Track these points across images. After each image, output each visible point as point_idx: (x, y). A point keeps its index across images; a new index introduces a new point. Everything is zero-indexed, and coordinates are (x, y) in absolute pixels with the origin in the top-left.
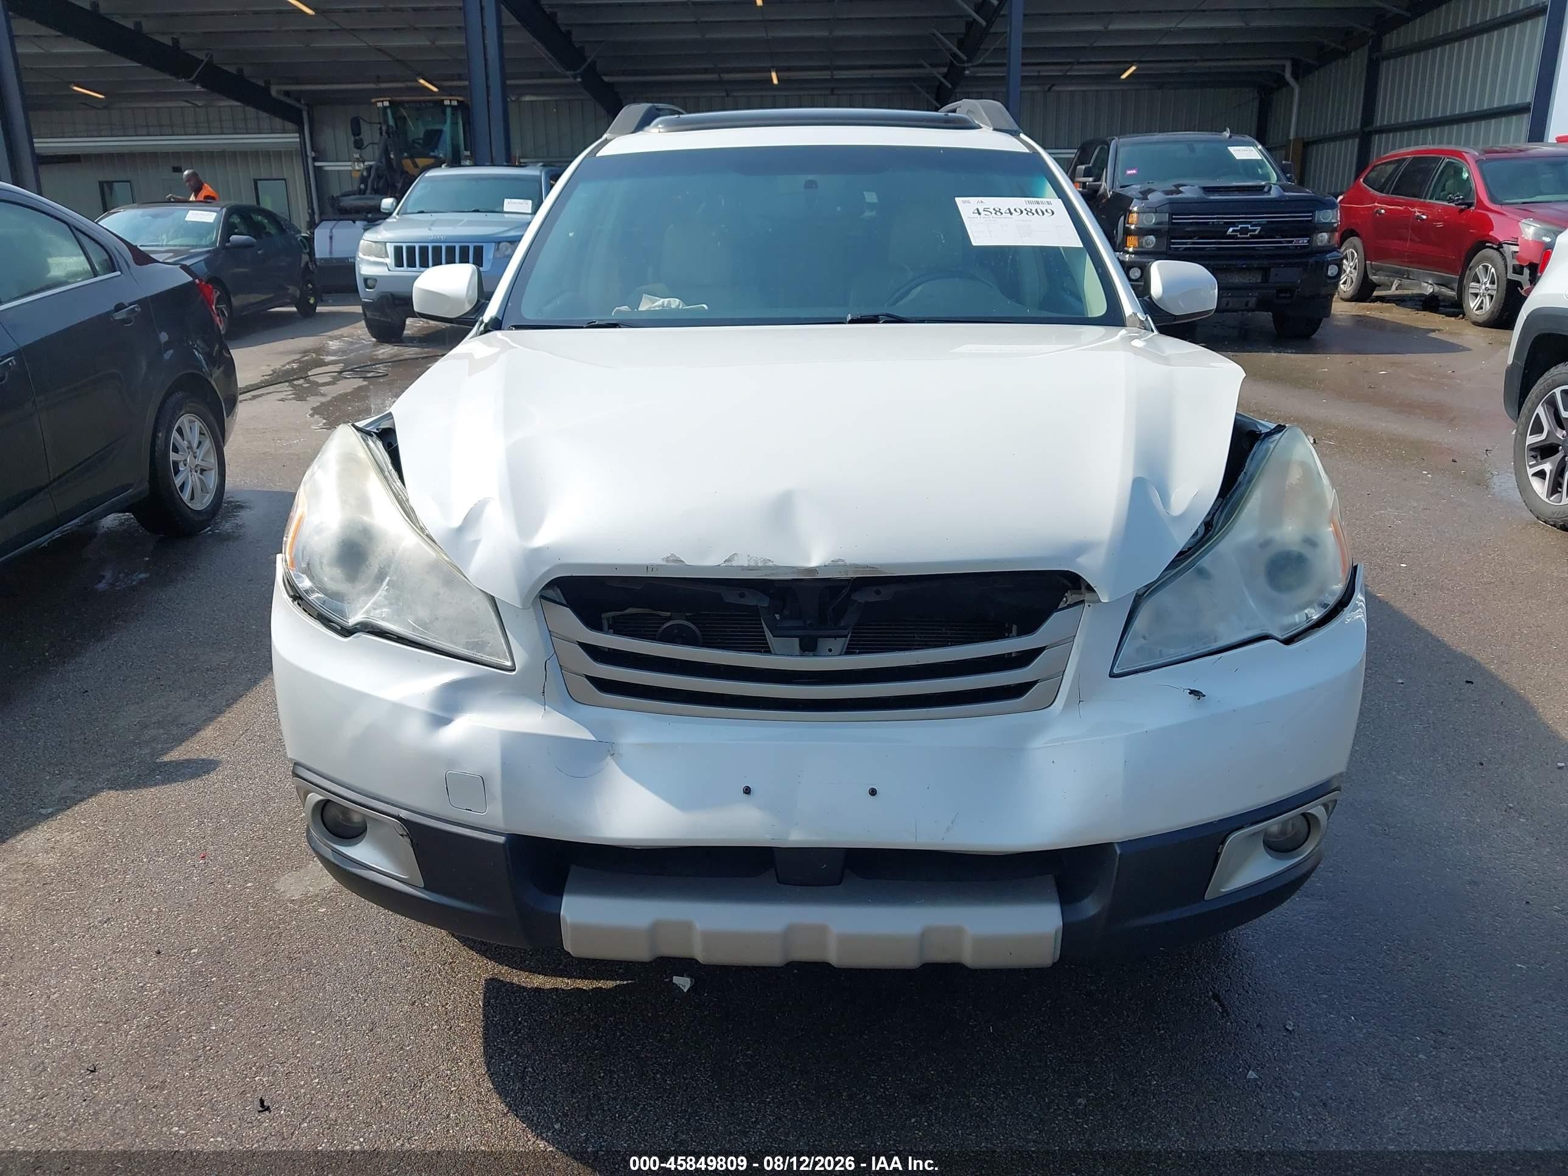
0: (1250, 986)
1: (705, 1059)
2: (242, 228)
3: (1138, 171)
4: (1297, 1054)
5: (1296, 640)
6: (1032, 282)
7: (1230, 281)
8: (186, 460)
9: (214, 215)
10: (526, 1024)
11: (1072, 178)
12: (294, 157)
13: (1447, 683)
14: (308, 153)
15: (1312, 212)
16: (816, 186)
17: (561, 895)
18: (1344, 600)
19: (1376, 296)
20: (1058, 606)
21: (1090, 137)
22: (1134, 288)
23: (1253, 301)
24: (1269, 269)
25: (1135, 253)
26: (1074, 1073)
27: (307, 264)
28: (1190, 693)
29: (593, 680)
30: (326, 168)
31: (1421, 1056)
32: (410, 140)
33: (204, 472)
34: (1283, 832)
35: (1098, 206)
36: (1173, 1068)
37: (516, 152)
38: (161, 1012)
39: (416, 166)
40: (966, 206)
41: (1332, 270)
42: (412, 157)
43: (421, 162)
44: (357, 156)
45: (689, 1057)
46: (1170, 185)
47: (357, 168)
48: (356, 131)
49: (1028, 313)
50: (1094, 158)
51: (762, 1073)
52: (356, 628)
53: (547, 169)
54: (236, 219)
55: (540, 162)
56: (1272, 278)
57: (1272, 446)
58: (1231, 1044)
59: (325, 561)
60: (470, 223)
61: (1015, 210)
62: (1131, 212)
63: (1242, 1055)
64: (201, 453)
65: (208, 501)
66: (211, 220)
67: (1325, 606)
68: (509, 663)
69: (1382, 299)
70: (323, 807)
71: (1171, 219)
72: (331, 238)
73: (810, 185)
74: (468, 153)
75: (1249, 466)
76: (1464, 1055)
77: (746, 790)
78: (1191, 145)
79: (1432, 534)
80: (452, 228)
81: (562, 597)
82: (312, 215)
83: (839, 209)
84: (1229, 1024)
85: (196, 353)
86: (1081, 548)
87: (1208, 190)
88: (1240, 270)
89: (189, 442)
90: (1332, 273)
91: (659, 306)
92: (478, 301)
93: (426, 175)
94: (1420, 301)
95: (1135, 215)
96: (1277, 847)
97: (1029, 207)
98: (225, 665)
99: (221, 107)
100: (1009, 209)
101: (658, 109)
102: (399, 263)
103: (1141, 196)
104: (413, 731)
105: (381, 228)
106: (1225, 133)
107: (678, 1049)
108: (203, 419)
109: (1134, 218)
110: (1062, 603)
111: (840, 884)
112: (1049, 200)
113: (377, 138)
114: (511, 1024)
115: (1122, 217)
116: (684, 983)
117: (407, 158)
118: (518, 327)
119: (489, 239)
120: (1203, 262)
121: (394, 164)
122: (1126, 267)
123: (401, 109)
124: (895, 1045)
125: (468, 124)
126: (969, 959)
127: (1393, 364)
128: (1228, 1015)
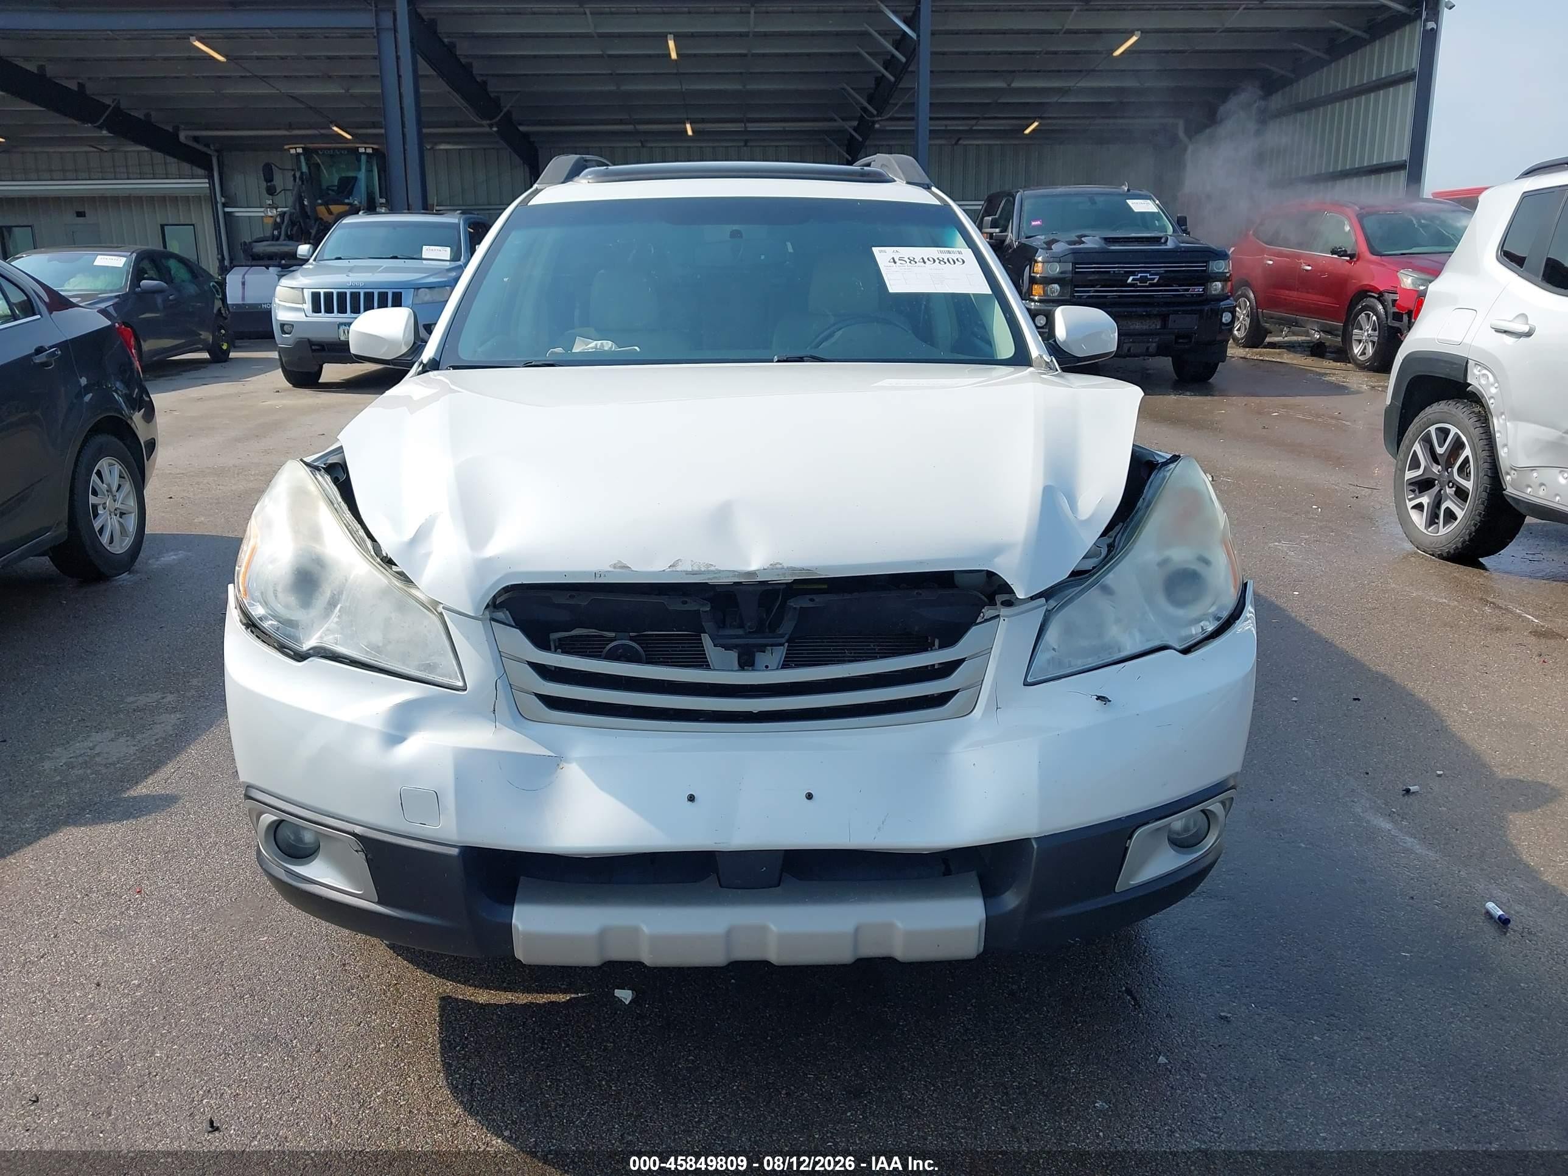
0: (1159, 980)
1: (647, 1065)
2: (152, 273)
3: (1043, 222)
4: (1203, 1040)
5: (1192, 650)
6: (945, 327)
7: (1132, 327)
8: (105, 503)
9: (124, 259)
10: (472, 1039)
11: (980, 227)
12: (203, 203)
13: (1336, 700)
14: (218, 199)
15: (1206, 262)
16: (741, 236)
17: (512, 904)
18: (1235, 614)
19: (1269, 343)
20: (976, 621)
21: (995, 189)
22: (1041, 334)
23: (1153, 347)
24: (1169, 315)
25: (1040, 301)
26: (999, 1065)
27: (219, 310)
28: (1097, 699)
29: (541, 697)
30: (237, 214)
31: (1315, 1038)
32: (324, 186)
33: (123, 516)
34: (1186, 829)
35: (1005, 256)
36: (1090, 1057)
37: (432, 199)
38: (104, 1042)
39: (330, 212)
40: (883, 255)
41: (1226, 318)
42: (326, 204)
43: (336, 209)
44: (270, 202)
45: (633, 1064)
46: (1073, 236)
47: (270, 214)
48: (269, 178)
49: (942, 355)
50: (1000, 209)
51: (703, 1076)
52: (309, 654)
53: (464, 216)
54: (146, 264)
55: (457, 210)
56: (1170, 324)
57: (1168, 474)
58: (1143, 1034)
59: (279, 589)
60: (388, 270)
61: (928, 259)
62: (1036, 262)
63: (1153, 1042)
64: (120, 496)
65: (127, 544)
66: (121, 265)
67: (1218, 619)
68: (460, 684)
69: (1273, 345)
70: (275, 827)
71: (1074, 268)
72: (243, 284)
73: (735, 234)
74: (383, 201)
75: (1147, 492)
76: (1355, 1035)
77: (691, 797)
78: (1091, 198)
79: (1322, 564)
80: (371, 274)
81: (511, 619)
82: (222, 260)
83: (763, 257)
84: (1140, 1015)
85: (116, 396)
86: (998, 550)
87: (1108, 240)
88: (1141, 317)
89: (109, 485)
90: (1226, 320)
91: (592, 348)
92: (414, 343)
93: (344, 222)
94: (1309, 347)
95: (1040, 265)
96: (1180, 843)
97: (941, 256)
98: (152, 706)
99: (128, 151)
100: (923, 259)
101: (586, 161)
102: (316, 309)
103: (1045, 246)
104: (369, 749)
105: (298, 274)
106: (1123, 187)
107: (622, 1057)
108: (122, 460)
109: (1039, 268)
110: (979, 618)
111: (779, 885)
112: (959, 250)
113: (290, 184)
114: (458, 1040)
115: (1028, 266)
116: (625, 995)
117: (321, 205)
118: (455, 368)
119: (408, 285)
120: (1105, 309)
121: (308, 210)
122: (1033, 315)
123: (315, 156)
124: (829, 1046)
125: (383, 170)
126: (900, 952)
127: (1285, 406)
128: (1140, 1007)
